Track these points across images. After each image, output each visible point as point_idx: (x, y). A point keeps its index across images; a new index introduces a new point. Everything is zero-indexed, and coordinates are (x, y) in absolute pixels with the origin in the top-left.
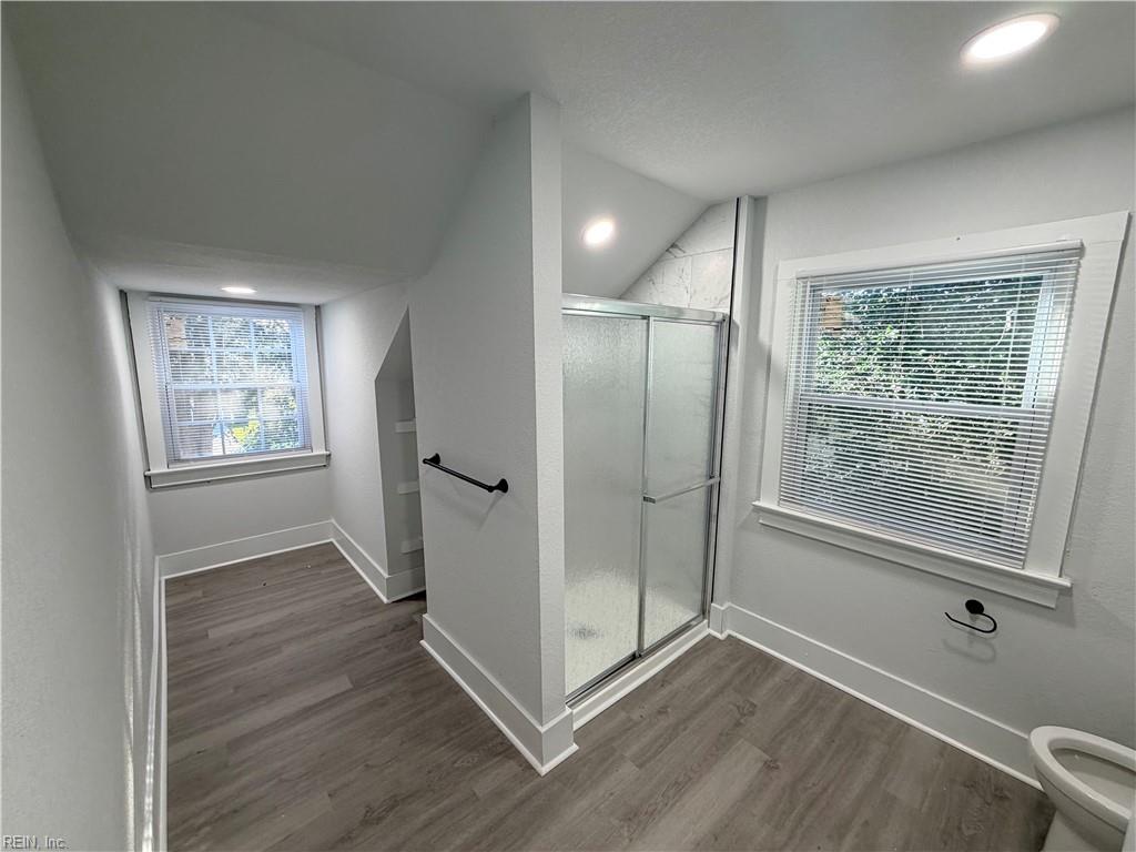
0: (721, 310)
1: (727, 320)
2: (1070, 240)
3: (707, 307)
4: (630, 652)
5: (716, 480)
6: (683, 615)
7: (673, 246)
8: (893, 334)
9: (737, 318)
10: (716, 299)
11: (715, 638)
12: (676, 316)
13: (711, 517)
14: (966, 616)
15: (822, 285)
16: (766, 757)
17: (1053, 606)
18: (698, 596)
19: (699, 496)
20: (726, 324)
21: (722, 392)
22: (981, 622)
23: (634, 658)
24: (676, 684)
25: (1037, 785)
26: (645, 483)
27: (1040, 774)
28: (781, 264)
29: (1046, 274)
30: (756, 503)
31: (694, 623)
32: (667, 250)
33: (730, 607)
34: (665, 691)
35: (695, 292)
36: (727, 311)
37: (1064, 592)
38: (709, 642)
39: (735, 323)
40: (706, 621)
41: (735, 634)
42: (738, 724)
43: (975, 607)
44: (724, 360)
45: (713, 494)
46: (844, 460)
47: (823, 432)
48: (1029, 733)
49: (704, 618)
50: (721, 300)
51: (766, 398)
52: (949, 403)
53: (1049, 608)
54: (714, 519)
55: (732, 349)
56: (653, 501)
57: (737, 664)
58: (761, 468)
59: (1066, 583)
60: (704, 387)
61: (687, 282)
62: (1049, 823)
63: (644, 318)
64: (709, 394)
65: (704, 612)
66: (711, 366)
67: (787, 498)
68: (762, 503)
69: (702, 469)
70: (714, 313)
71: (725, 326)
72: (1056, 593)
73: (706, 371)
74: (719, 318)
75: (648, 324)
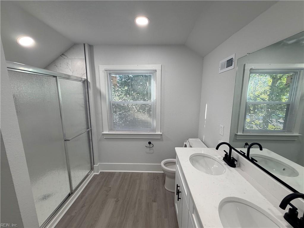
0: (84, 77)
1: (86, 80)
2: (154, 68)
3: (79, 76)
4: (68, 194)
5: (90, 129)
6: (85, 173)
7: (63, 54)
8: (126, 88)
9: (89, 80)
10: (81, 74)
11: (96, 175)
12: (68, 77)
13: (90, 140)
14: (148, 145)
15: (111, 73)
16: (115, 199)
17: (160, 138)
18: (89, 165)
19: (85, 135)
20: (86, 82)
21: (88, 103)
22: (151, 146)
23: (70, 195)
24: (87, 195)
25: (163, 172)
26: (64, 135)
27: (163, 170)
28: (100, 65)
29: (152, 75)
30: (103, 133)
31: (89, 173)
32: (61, 56)
33: (99, 164)
34: (83, 199)
35: (74, 71)
36: (86, 78)
37: (161, 135)
38: (95, 177)
39: (89, 82)
40: (93, 171)
41: (102, 171)
42: (107, 195)
43: (150, 143)
44: (87, 93)
45: (89, 133)
46: (121, 118)
47: (115, 112)
48: (161, 163)
49: (92, 170)
50: (83, 74)
51: (101, 103)
52: (141, 101)
53: (159, 139)
54: (91, 140)
55: (89, 89)
56: (69, 140)
57: (104, 179)
58: (102, 123)
59: (161, 133)
60: (82, 102)
61: (70, 68)
62: (165, 178)
63: (54, 76)
64: (84, 103)
65: (92, 169)
66: (83, 95)
67: (111, 130)
68: (104, 133)
69: (85, 127)
70: (81, 78)
71: (85, 82)
72: (160, 136)
73: (81, 96)
74: (83, 80)
75: (56, 79)
